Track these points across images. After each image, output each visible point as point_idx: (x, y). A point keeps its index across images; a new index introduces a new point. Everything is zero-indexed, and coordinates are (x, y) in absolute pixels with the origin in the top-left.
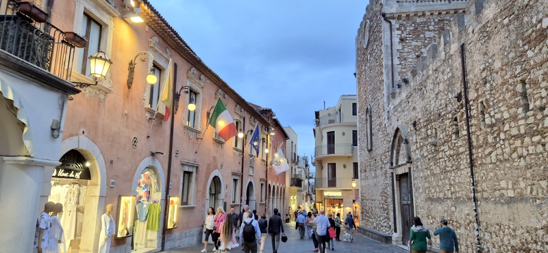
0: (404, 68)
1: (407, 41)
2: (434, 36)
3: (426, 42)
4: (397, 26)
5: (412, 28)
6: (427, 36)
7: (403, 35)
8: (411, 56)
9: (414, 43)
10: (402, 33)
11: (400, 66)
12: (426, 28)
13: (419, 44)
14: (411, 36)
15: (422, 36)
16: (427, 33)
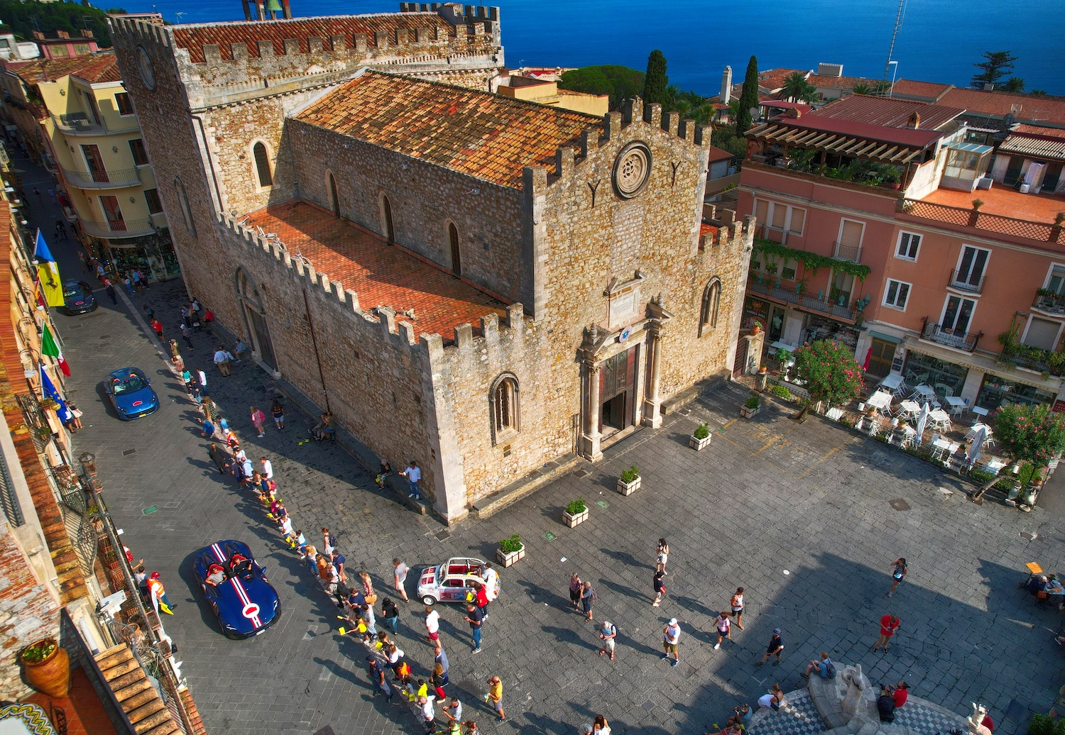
0: (229, 175)
1: (225, 140)
2: (255, 129)
3: (247, 137)
4: (209, 121)
5: (228, 122)
6: (247, 130)
7: (219, 133)
8: (232, 159)
9: (234, 141)
10: (217, 129)
11: (223, 173)
12: (244, 120)
13: (240, 141)
14: (228, 132)
15: (241, 130)
16: (246, 125)
